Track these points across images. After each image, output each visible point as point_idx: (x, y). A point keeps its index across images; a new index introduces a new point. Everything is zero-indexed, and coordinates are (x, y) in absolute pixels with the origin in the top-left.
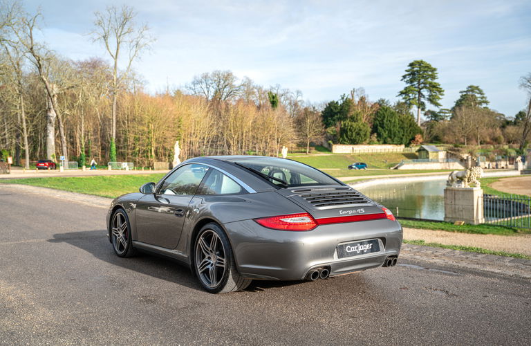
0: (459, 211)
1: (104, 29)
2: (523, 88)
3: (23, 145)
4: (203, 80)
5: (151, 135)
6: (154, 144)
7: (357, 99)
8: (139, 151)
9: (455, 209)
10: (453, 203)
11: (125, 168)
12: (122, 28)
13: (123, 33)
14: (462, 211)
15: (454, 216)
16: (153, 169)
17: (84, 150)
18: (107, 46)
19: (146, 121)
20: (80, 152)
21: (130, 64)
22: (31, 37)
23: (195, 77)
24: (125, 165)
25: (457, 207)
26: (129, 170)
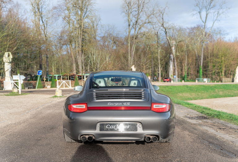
1: (200, 8)
3: (158, 71)
5: (223, 63)
6: (224, 69)
8: (215, 72)
11: (205, 82)
12: (210, 5)
13: (210, 8)
16: (221, 81)
17: (186, 72)
18: (201, 17)
19: (220, 56)
20: (185, 74)
21: (213, 25)
22: (163, 19)
24: (205, 80)
26: (208, 82)
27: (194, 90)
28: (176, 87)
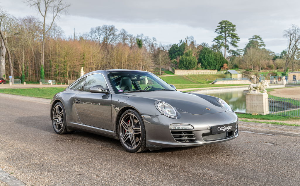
0: (254, 107)
2: (285, 36)
4: (97, 31)
5: (66, 63)
6: (68, 69)
7: (189, 43)
8: (58, 73)
9: (252, 106)
10: (251, 102)
11: (50, 84)
14: (256, 107)
15: (252, 110)
16: (67, 84)
17: (24, 72)
18: (39, 9)
19: (63, 55)
20: (22, 73)
21: (53, 20)
23: (92, 29)
24: (50, 81)
25: (253, 104)
26: (53, 84)
27: (48, 94)
28: (25, 90)
